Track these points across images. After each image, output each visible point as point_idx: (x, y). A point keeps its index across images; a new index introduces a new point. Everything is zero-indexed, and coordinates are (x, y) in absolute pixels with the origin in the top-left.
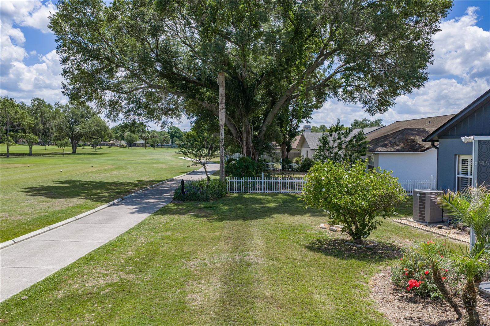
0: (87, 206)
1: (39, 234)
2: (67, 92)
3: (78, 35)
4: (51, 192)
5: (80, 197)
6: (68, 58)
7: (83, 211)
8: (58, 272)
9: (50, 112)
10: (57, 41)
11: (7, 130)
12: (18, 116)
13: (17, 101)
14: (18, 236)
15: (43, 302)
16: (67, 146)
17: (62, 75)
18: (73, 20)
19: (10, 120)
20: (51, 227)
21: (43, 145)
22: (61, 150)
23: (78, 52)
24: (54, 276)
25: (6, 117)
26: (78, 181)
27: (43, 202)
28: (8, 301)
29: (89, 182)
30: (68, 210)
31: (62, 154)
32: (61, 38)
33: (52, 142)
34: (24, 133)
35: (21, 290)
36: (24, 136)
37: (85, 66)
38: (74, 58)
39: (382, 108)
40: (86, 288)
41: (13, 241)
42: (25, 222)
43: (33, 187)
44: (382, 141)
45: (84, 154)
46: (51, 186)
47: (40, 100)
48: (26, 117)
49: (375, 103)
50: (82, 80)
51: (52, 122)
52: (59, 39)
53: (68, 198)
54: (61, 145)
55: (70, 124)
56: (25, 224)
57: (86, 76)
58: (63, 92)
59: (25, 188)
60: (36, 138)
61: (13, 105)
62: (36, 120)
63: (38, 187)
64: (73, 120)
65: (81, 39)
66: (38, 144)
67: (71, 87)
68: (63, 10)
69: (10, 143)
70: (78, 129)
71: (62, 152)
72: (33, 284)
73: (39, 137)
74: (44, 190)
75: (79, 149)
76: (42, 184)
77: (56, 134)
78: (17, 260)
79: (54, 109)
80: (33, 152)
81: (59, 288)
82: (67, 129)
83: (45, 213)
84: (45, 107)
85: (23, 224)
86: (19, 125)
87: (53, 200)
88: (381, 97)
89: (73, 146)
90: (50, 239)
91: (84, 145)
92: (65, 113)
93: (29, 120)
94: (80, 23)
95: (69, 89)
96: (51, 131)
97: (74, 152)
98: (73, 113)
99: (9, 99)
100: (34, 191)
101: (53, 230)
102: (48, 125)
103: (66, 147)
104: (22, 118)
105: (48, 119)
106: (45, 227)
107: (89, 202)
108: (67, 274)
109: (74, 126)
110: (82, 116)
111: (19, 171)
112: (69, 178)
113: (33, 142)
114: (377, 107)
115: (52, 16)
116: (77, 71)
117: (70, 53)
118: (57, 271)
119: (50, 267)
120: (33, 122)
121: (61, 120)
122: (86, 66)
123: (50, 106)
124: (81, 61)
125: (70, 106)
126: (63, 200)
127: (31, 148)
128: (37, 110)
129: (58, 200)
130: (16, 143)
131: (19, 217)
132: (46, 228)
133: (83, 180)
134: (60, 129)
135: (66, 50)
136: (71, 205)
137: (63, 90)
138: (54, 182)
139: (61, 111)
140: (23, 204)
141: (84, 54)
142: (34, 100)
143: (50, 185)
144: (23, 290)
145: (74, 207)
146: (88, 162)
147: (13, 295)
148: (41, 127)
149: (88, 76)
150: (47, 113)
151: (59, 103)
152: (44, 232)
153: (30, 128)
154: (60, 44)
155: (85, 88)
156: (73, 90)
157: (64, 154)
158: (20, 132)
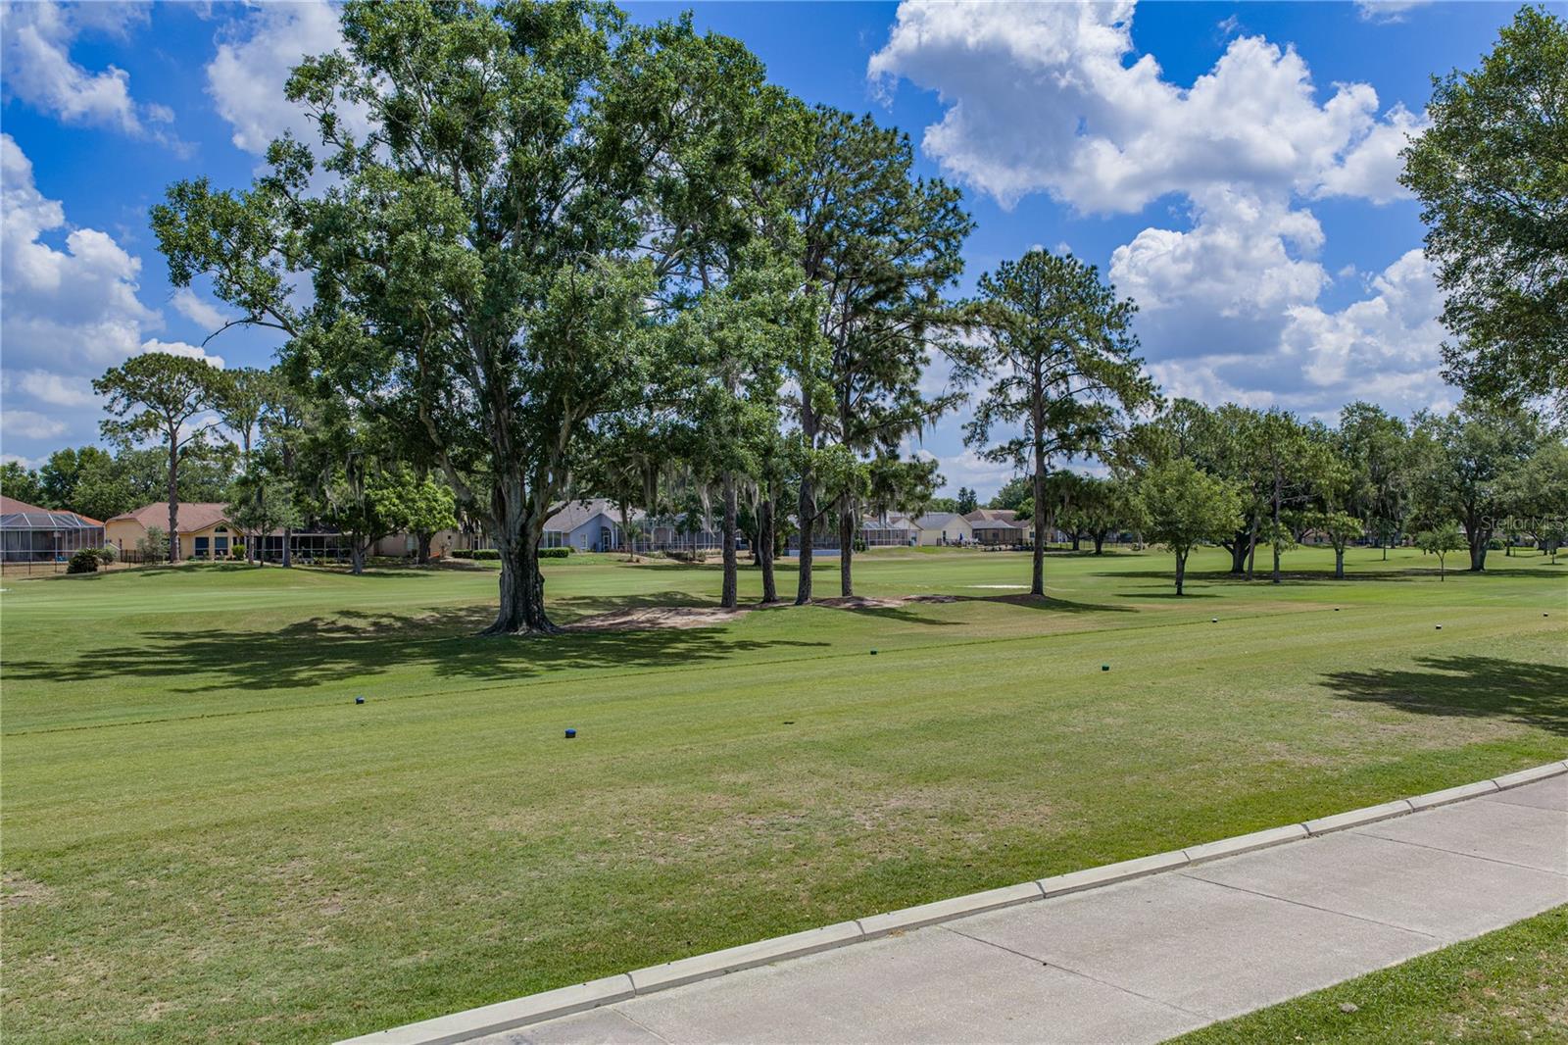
0: (1533, 748)
1: (1378, 820)
2: (1459, 372)
3: (1497, 183)
4: (1407, 693)
5: (1508, 717)
6: (1461, 265)
7: (1520, 762)
8: (1448, 950)
9: (1398, 443)
10: (1427, 218)
11: (1273, 504)
12: (1304, 462)
13: (1302, 420)
14: (1319, 817)
15: (1405, 1036)
16: (1454, 547)
17: (1443, 320)
18: (1480, 139)
19: (1283, 475)
20: (1419, 801)
21: (1376, 546)
22: (1434, 560)
23: (1496, 239)
24: (1434, 959)
25: (1272, 469)
26: (1496, 662)
27: (1383, 720)
28: (1301, 1002)
29: (1536, 666)
30: (1467, 753)
31: (1436, 573)
32: (1441, 206)
33: (1403, 535)
34: (1320, 512)
35: (1336, 982)
36: (1320, 520)
37: (1521, 282)
38: (1483, 261)
40: (1550, 1028)
41: (1305, 826)
42: (1336, 775)
43: (1354, 674)
45: (1513, 573)
46: (1407, 673)
47: (1368, 409)
48: (1328, 462)
50: (1508, 330)
51: (1404, 473)
52: (1433, 211)
53: (1464, 715)
54: (1433, 546)
55: (1464, 478)
56: (1335, 782)
57: (1523, 314)
58: (1445, 375)
59: (1331, 675)
60: (1356, 523)
61: (1291, 432)
62: (1355, 473)
63: (1369, 673)
64: (1472, 464)
65: (1508, 195)
66: (1361, 542)
67: (1472, 356)
68: (1451, 116)
69: (1283, 543)
70: (1489, 490)
71: (1437, 566)
72: (1370, 971)
73: (1365, 521)
74: (1385, 685)
75: (1494, 559)
76: (1381, 666)
77: (1416, 511)
78: (1320, 887)
79: (1411, 434)
80: (1345, 569)
81: (1454, 1004)
82: (1454, 494)
83: (1395, 755)
84: (1382, 429)
85: (1329, 781)
86: (1307, 490)
87: (1418, 717)
89: (1473, 550)
90: (1414, 840)
91: (1512, 544)
92: (1445, 441)
93: (1335, 471)
94: (1507, 144)
95: (1465, 362)
96: (1402, 502)
97: (1477, 568)
98: (1473, 440)
99: (1280, 414)
100: (1357, 685)
101: (1421, 814)
102: (1390, 483)
103: (1450, 552)
104: (1316, 467)
105: (1393, 463)
106: (1395, 799)
107: (1543, 736)
108: (1476, 965)
109: (1477, 483)
110: (1506, 449)
111: (1311, 623)
112: (1465, 653)
113: (1345, 537)
115: (1412, 147)
116: (1491, 302)
117: (1469, 247)
118: (1444, 947)
119: (1419, 928)
120: (1347, 478)
121: (1434, 466)
122: (1523, 278)
123: (1397, 426)
124: (1506, 266)
125: (1463, 420)
126: (1449, 722)
127: (1340, 555)
128: (1358, 439)
129: (1432, 720)
130: (1299, 541)
131: (1317, 761)
132: (1400, 805)
133: (1515, 660)
134: (1431, 495)
135: (1455, 242)
136: (1476, 739)
137: (1446, 367)
138: (1414, 659)
139: (1435, 437)
140: (1326, 721)
141: (1517, 242)
142: (1351, 412)
143: (1403, 669)
144: (1341, 981)
145: (1488, 748)
146: (1529, 600)
147: (1314, 989)
148: (1371, 490)
149: (1530, 313)
150: (1390, 446)
151: (1428, 414)
152: (1395, 816)
153: (1337, 496)
154: (1437, 224)
155: (1519, 353)
156: (1478, 365)
157: (1442, 574)
158: (1310, 510)
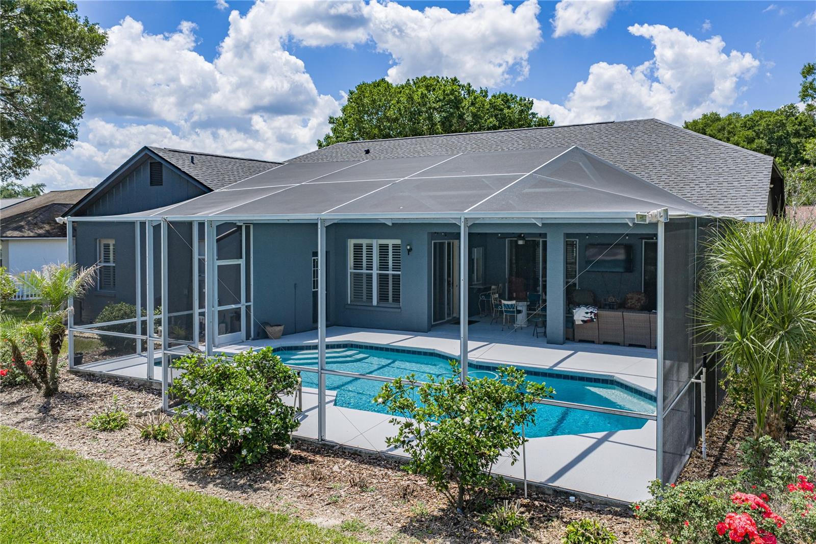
39: (18, 170)
44: (15, 222)
49: (7, 162)
88: (16, 153)
114: (10, 168)
